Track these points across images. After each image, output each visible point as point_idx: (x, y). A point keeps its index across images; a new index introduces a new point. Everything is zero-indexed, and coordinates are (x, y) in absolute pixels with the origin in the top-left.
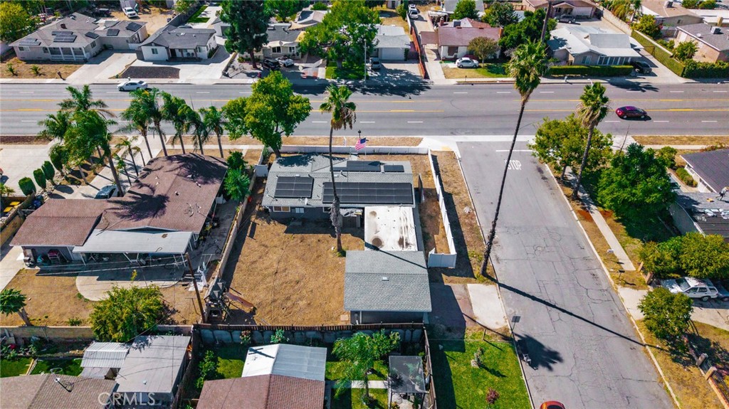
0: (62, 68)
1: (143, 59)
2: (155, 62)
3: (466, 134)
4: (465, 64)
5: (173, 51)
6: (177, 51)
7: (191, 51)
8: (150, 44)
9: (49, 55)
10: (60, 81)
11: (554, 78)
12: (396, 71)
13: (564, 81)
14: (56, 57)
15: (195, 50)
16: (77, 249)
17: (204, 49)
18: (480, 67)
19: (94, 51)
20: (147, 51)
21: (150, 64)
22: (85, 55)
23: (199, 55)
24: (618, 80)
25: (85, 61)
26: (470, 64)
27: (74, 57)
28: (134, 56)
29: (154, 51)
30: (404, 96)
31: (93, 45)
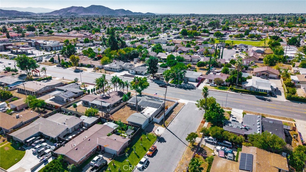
0: (111, 72)
1: (129, 73)
2: (132, 74)
3: (194, 101)
4: (212, 85)
5: (137, 72)
6: (138, 72)
7: (141, 72)
8: (131, 69)
9: (110, 69)
10: (109, 75)
11: (238, 93)
12: (191, 84)
13: (240, 94)
14: (111, 70)
15: (142, 72)
16: (90, 102)
17: (144, 72)
18: (217, 86)
19: (120, 70)
20: (131, 71)
21: (130, 74)
22: (117, 70)
23: (142, 73)
24: (260, 97)
25: (117, 72)
26: (213, 85)
27: (115, 70)
28: (128, 72)
29: (132, 71)
30: (186, 90)
31: (120, 68)
